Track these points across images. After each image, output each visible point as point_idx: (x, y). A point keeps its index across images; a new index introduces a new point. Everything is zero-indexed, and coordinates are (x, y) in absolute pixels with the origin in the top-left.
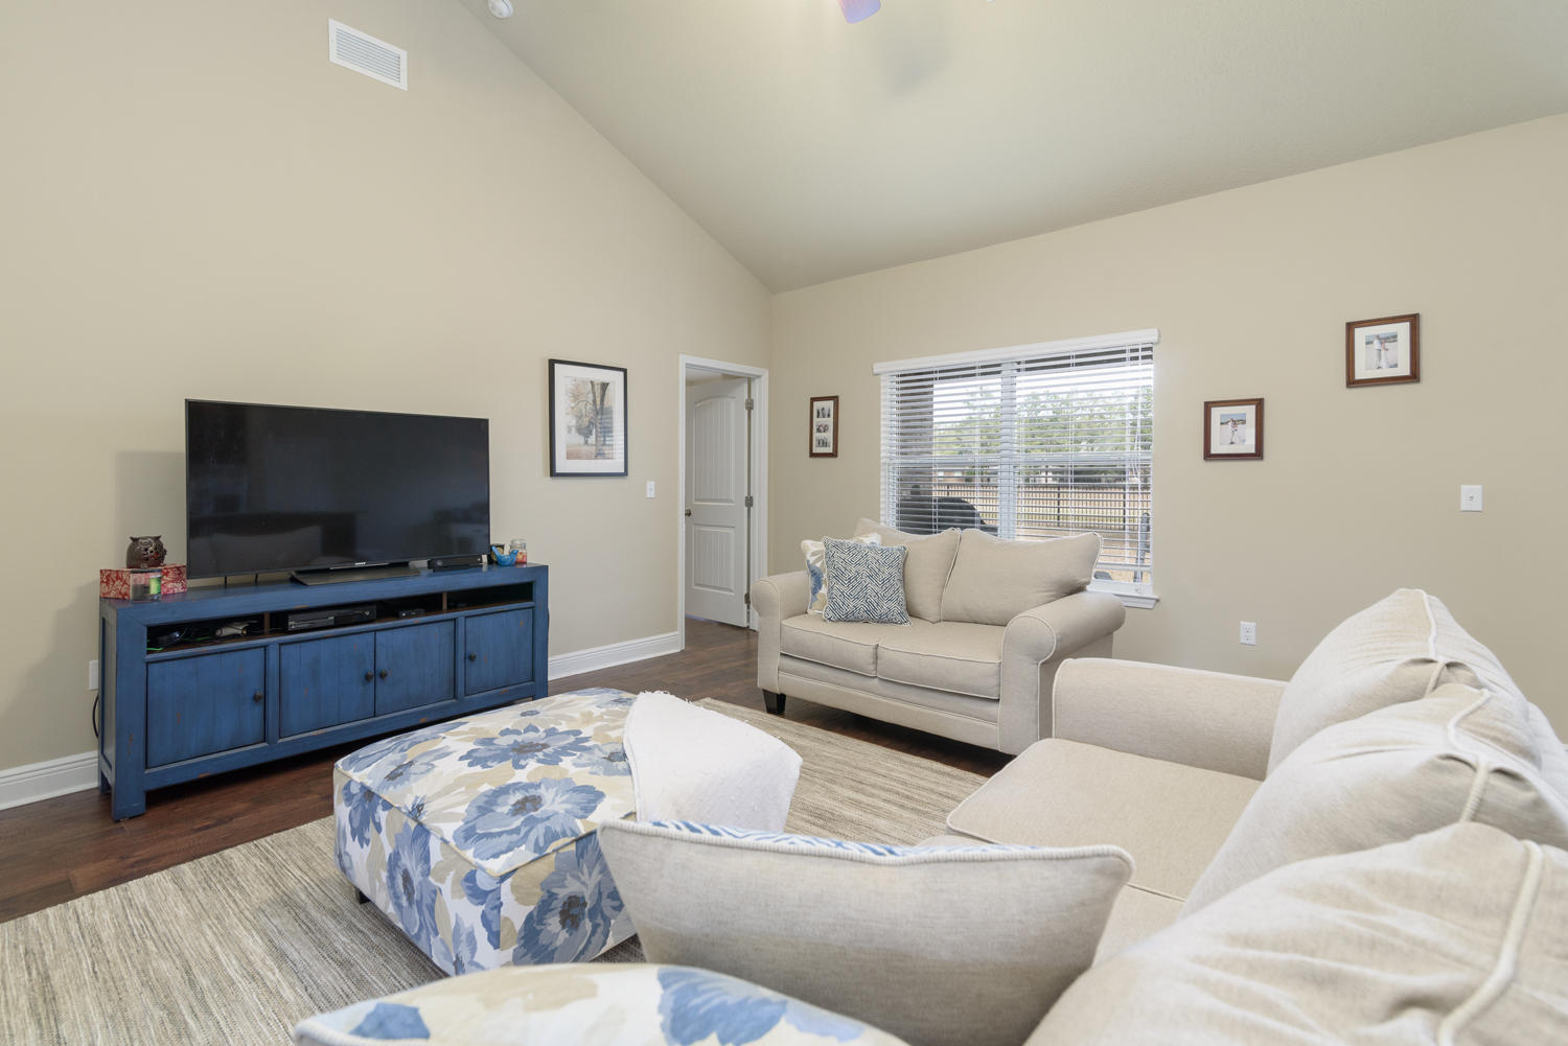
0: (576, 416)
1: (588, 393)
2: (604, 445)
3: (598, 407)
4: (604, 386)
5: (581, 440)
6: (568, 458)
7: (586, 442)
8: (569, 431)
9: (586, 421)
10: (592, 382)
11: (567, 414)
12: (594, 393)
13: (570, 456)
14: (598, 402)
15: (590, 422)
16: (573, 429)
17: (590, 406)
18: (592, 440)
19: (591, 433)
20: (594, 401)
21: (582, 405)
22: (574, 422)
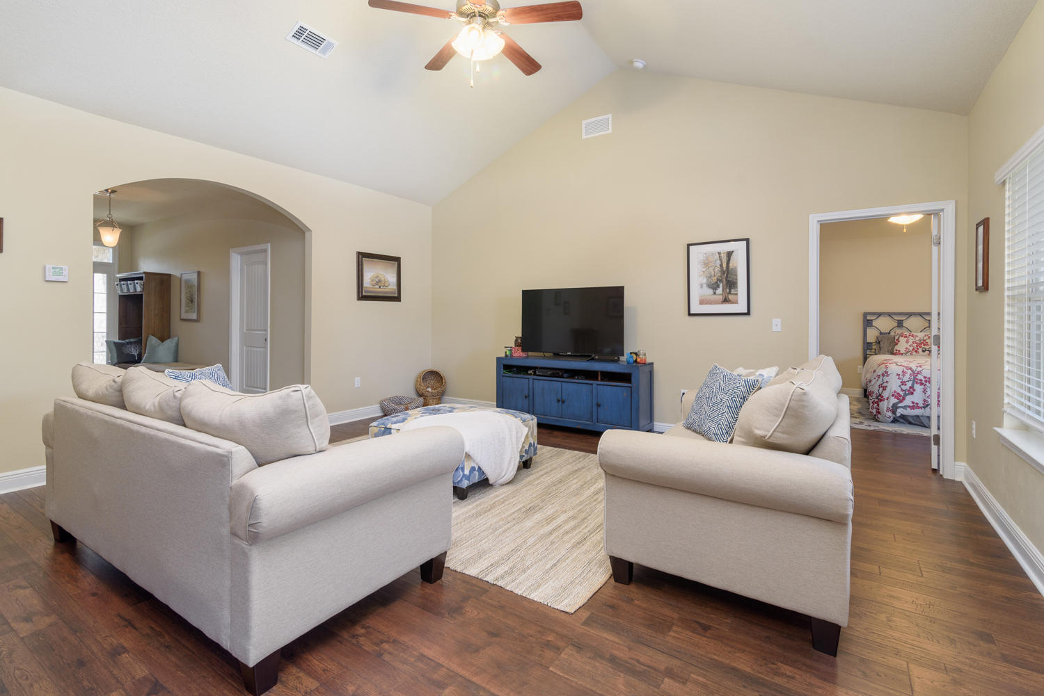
0: (707, 277)
1: (716, 261)
2: (730, 293)
3: (725, 268)
4: (730, 254)
5: (711, 291)
6: (700, 304)
7: (715, 293)
8: (702, 286)
9: (714, 279)
10: (719, 253)
11: (700, 276)
12: (721, 260)
13: (702, 302)
14: (724, 265)
15: (718, 280)
16: (705, 286)
17: (718, 269)
18: (720, 291)
19: (718, 286)
20: (721, 265)
21: (711, 269)
22: (705, 281)
